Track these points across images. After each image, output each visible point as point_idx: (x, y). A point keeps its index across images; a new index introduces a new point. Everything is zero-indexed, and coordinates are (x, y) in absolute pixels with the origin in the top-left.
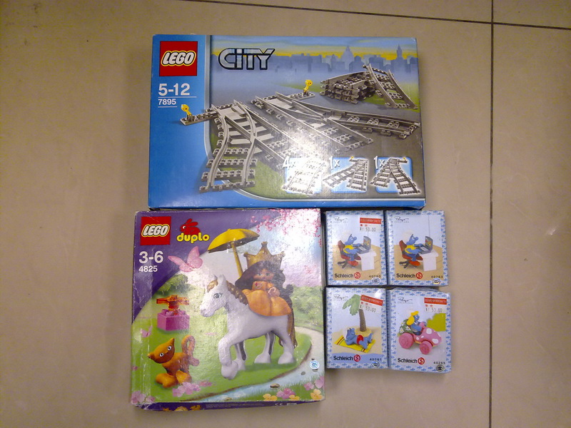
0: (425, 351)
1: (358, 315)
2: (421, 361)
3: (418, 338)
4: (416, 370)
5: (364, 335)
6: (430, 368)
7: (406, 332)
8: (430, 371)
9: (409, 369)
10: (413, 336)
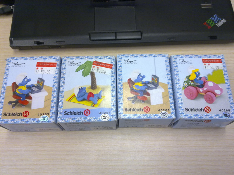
0: (210, 100)
1: (89, 77)
2: (208, 110)
3: (201, 90)
4: (204, 118)
5: (95, 92)
6: (217, 115)
7: (189, 85)
8: (218, 118)
9: (197, 118)
10: (197, 89)
